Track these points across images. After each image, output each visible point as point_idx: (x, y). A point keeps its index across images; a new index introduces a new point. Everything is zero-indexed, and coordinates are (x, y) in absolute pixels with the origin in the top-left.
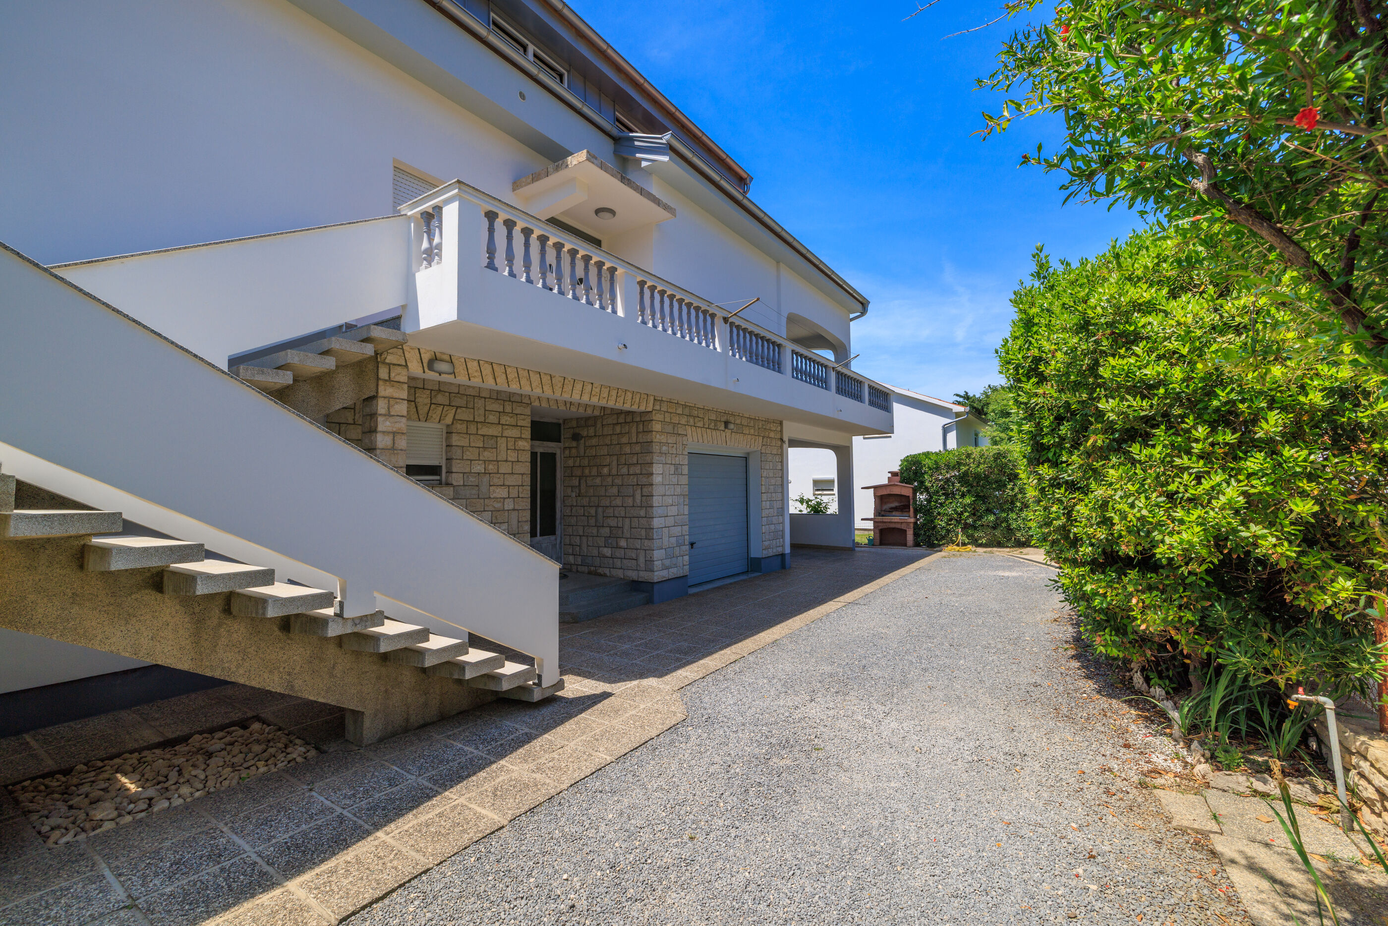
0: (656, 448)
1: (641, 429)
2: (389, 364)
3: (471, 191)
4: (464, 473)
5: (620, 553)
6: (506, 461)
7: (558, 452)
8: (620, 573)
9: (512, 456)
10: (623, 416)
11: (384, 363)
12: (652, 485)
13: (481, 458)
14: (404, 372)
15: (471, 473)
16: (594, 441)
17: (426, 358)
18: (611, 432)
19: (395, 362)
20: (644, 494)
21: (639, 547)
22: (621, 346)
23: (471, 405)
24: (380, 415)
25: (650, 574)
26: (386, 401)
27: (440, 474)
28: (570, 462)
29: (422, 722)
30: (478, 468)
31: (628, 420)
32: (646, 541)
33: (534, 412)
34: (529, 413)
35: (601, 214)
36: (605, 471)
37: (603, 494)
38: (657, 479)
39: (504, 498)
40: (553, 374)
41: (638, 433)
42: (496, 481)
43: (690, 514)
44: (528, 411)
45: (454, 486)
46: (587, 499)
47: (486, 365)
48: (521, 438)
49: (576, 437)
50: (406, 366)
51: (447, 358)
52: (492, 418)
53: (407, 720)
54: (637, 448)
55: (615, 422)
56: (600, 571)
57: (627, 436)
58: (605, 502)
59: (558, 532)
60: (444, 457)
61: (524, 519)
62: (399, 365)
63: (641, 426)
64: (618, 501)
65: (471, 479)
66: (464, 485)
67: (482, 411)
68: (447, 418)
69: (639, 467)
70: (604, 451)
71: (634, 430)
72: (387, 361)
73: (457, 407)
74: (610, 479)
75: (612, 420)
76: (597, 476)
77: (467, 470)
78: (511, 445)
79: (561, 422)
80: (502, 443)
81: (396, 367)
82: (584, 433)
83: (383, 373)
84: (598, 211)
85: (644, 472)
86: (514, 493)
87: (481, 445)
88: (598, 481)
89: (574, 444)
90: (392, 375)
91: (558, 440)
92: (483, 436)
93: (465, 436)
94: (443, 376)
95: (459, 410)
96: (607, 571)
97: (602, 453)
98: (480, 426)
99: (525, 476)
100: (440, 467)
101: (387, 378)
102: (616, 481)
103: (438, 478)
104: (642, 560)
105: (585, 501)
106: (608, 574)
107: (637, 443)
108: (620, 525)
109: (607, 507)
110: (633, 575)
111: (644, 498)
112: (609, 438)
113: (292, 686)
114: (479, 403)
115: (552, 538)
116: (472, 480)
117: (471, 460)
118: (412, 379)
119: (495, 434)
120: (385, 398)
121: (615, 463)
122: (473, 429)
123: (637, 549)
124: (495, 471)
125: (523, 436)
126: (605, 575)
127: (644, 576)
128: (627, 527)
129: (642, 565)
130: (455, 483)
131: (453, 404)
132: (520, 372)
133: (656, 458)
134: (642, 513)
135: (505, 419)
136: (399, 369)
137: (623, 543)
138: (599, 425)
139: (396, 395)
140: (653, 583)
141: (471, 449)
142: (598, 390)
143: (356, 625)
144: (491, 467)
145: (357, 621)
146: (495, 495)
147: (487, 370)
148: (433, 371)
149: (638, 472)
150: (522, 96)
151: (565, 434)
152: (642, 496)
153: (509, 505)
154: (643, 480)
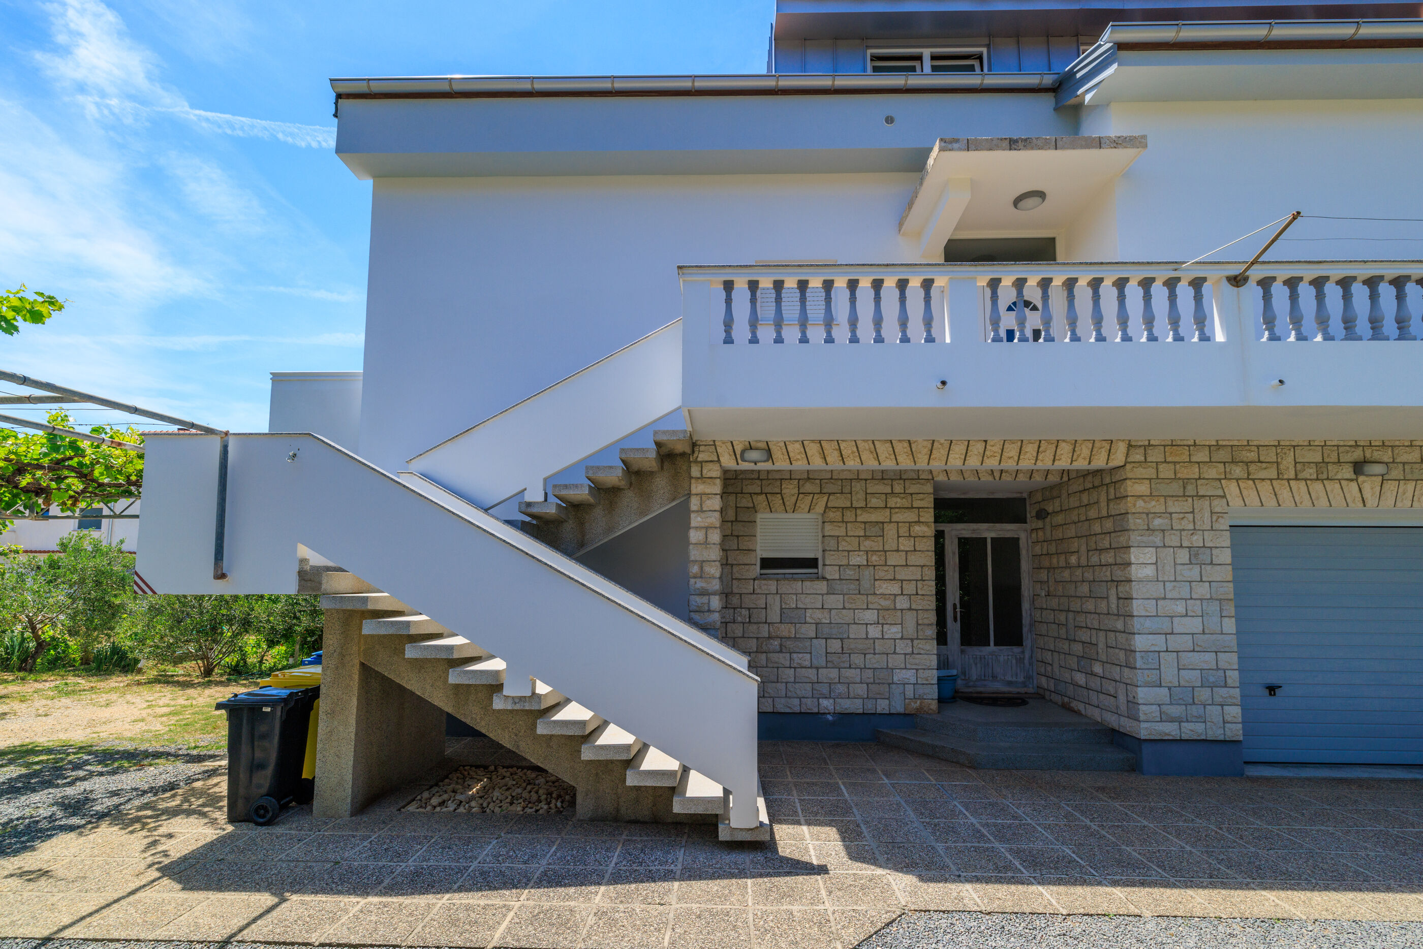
0: (1134, 522)
1: (1112, 496)
2: (701, 462)
3: (695, 270)
4: (840, 566)
5: (1095, 683)
6: (898, 551)
7: (1023, 536)
8: (1096, 714)
9: (906, 544)
10: (1090, 478)
11: (696, 462)
12: (1130, 581)
13: (862, 548)
14: (716, 467)
15: (848, 565)
16: (1059, 519)
17: (738, 449)
18: (1077, 504)
19: (707, 459)
20: (1121, 595)
21: (1118, 678)
22: (939, 385)
23: (847, 490)
24: (693, 511)
25: (1135, 723)
26: (698, 497)
27: (816, 567)
28: (1038, 549)
29: (633, 818)
30: (858, 559)
31: (1096, 484)
32: (1126, 670)
33: (937, 487)
34: (931, 490)
35: (1021, 204)
36: (1073, 560)
37: (1073, 594)
38: (1137, 572)
39: (895, 595)
40: (912, 439)
41: (1108, 500)
42: (881, 574)
43: (1238, 633)
44: (929, 488)
45: (828, 580)
46: (1057, 600)
47: (812, 445)
48: (919, 522)
49: (1042, 515)
50: (719, 461)
51: (764, 445)
52: (874, 502)
53: (618, 810)
54: (1109, 525)
55: (1081, 488)
56: (1074, 704)
57: (1096, 506)
58: (1076, 605)
59: (1027, 642)
60: (820, 549)
61: (926, 621)
62: (711, 461)
63: (1112, 490)
64: (1090, 606)
65: (848, 572)
66: (840, 579)
67: (861, 495)
68: (817, 507)
69: (1112, 553)
70: (1071, 531)
71: (1103, 498)
72: (699, 459)
73: (830, 494)
74: (1079, 572)
75: (1075, 487)
76: (1066, 568)
77: (844, 562)
78: (903, 530)
79: (1025, 495)
80: (890, 530)
81: (708, 464)
82: (1050, 509)
83: (695, 471)
84: (1017, 202)
85: (1119, 561)
86: (910, 588)
87: (862, 533)
88: (1066, 574)
89: (1040, 524)
90: (704, 472)
91: (1023, 520)
92: (865, 523)
93: (840, 524)
94: (759, 464)
95: (831, 497)
96: (1081, 707)
97: (1070, 535)
98: (859, 512)
99: (925, 569)
100: (816, 559)
101: (699, 476)
102: (1086, 575)
103: (815, 571)
104: (1122, 698)
105: (1054, 603)
106: (1083, 712)
107: (1109, 516)
108: (1094, 641)
109: (1078, 612)
110: (1112, 720)
111: (1121, 601)
112: (1076, 512)
113: (518, 746)
114: (858, 487)
115: (1016, 650)
116: (850, 573)
117: (849, 551)
118: (725, 472)
119: (881, 519)
120: (697, 495)
121: (1083, 548)
122: (849, 516)
123: (1116, 681)
124: (882, 563)
125: (922, 519)
126: (1078, 713)
127: (1126, 725)
128: (1101, 645)
129: (1123, 708)
130: (828, 577)
131: (825, 491)
132: (861, 445)
133: (1135, 538)
134: (1119, 625)
135: (892, 502)
136: (711, 465)
137: (1098, 668)
138: (1064, 496)
139: (708, 491)
140: (1139, 739)
141: (848, 539)
142: (997, 449)
143: (515, 703)
144: (874, 559)
145: (517, 701)
146: (880, 591)
147: (813, 449)
148: (746, 461)
149: (1111, 561)
150: (890, 120)
151: (1031, 512)
152: (1119, 598)
153: (902, 603)
154: (1119, 574)
